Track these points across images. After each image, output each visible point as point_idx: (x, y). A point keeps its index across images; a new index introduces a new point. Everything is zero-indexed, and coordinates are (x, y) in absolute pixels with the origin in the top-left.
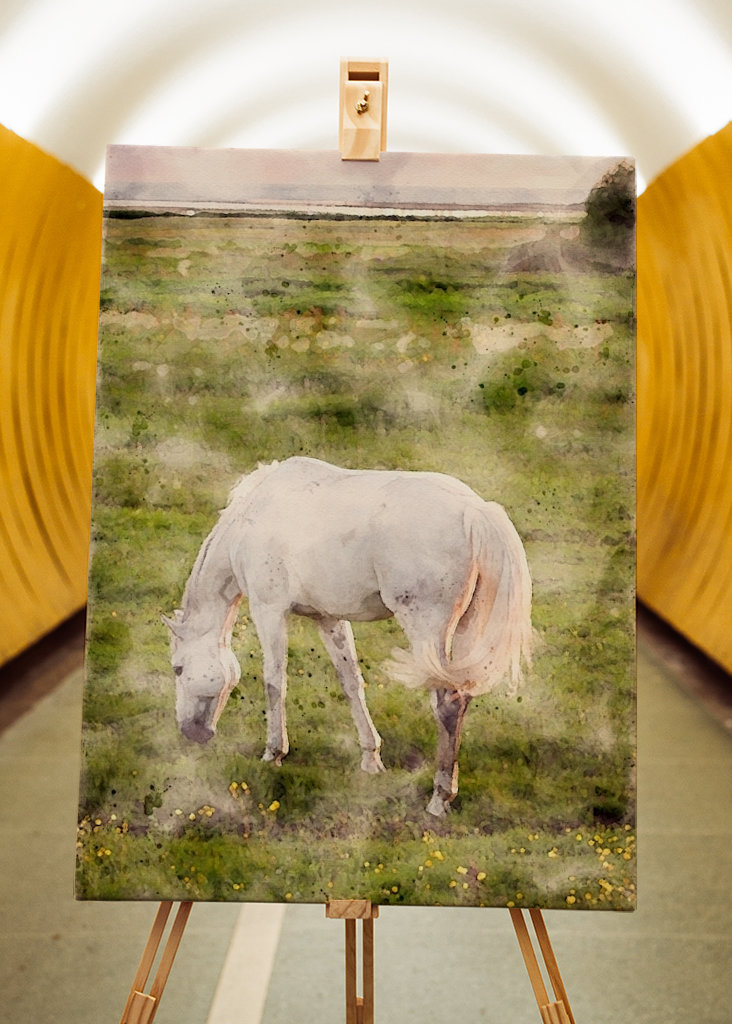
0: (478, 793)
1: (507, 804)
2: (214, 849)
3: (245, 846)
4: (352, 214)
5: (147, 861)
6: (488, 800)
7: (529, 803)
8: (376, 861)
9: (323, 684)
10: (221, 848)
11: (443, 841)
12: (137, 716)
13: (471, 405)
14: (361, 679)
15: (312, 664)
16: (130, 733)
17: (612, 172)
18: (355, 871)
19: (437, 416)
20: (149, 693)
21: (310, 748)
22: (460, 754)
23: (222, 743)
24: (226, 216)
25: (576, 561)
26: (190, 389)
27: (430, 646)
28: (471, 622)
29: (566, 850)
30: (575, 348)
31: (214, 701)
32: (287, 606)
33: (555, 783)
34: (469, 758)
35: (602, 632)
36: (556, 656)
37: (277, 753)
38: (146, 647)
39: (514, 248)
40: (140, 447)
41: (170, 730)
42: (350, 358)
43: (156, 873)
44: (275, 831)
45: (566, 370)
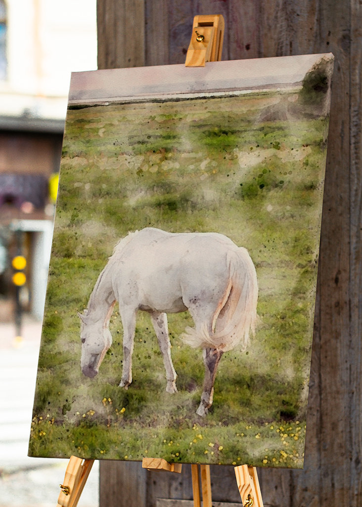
0: (222, 404)
1: (237, 409)
2: (93, 432)
3: (107, 431)
4: (184, 97)
5: (62, 438)
6: (227, 407)
7: (248, 409)
8: (169, 439)
9: (151, 346)
10: (96, 432)
11: (203, 429)
12: (63, 364)
13: (235, 195)
14: (169, 344)
15: (147, 336)
16: (58, 373)
17: (318, 63)
18: (159, 444)
19: (217, 202)
20: (69, 352)
21: (142, 380)
22: (215, 383)
23: (101, 378)
24: (123, 104)
25: (283, 278)
26: (100, 195)
27: (204, 325)
28: (226, 312)
29: (265, 435)
30: (291, 161)
31: (99, 356)
32: (137, 306)
33: (262, 398)
34: (220, 385)
35: (293, 316)
36: (268, 329)
37: (126, 383)
38: (69, 329)
39: (263, 109)
40: (74, 227)
41: (78, 371)
42: (177, 174)
43: (65, 445)
44: (122, 423)
45: (285, 174)
